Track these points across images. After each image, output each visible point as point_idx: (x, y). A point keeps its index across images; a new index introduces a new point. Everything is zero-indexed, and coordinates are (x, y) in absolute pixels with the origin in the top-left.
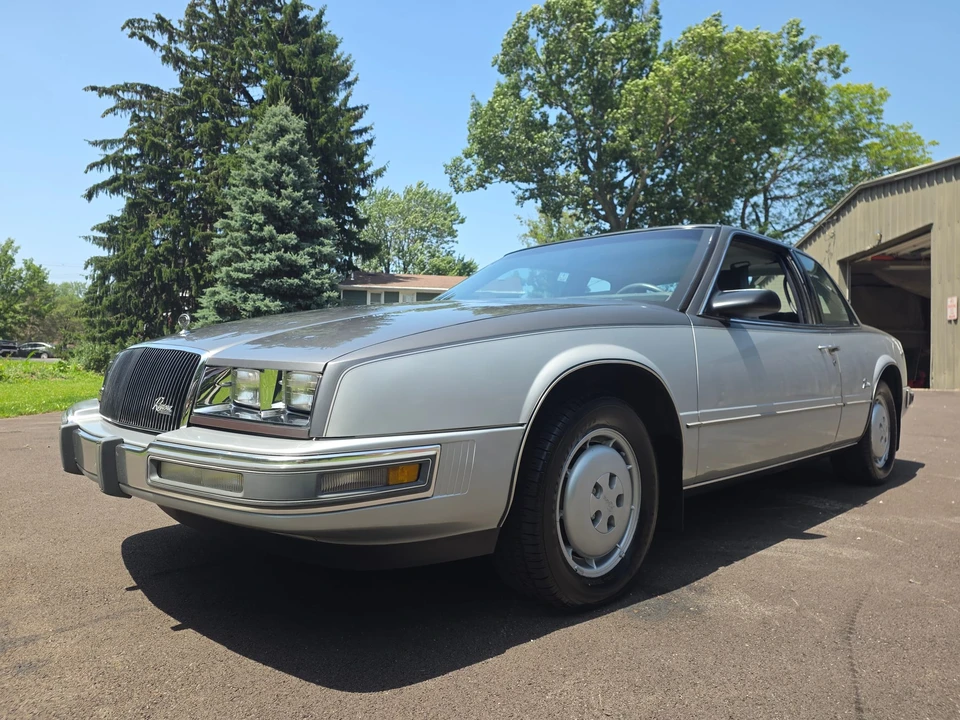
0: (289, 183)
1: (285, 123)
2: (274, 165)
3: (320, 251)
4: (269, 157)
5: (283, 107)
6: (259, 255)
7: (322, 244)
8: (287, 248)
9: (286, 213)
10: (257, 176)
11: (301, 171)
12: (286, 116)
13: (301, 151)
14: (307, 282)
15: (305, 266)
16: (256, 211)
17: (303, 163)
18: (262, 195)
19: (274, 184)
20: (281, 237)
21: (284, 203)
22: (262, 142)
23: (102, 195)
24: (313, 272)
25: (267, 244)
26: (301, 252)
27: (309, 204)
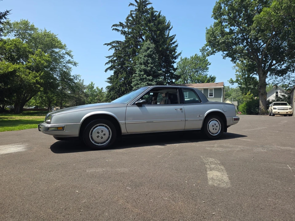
0: (150, 62)
1: (149, 46)
2: (146, 58)
3: (158, 80)
4: (145, 56)
5: (149, 42)
6: (143, 83)
7: (159, 78)
8: (149, 80)
9: (149, 71)
10: (142, 62)
11: (153, 59)
12: (149, 44)
13: (153, 53)
16: (142, 71)
17: (154, 56)
18: (143, 67)
19: (146, 64)
20: (148, 78)
21: (148, 68)
22: (143, 52)
23: (109, 71)
25: (145, 80)
26: (153, 81)
27: (155, 67)
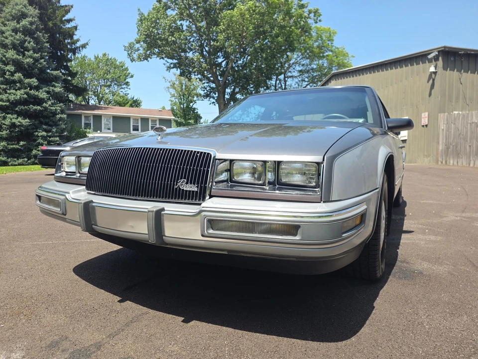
0: (30, 48)
1: (24, 10)
2: (19, 36)
3: (53, 90)
4: (15, 31)
6: (12, 91)
7: (55, 87)
8: (31, 87)
9: (29, 66)
10: (8, 41)
11: (37, 41)
12: (25, 6)
13: (37, 29)
14: (46, 108)
15: (44, 99)
16: (8, 64)
17: (38, 36)
18: (12, 54)
19: (20, 48)
20: (27, 81)
21: (28, 60)
22: (8, 20)
24: (50, 103)
25: (18, 84)
26: (41, 90)
27: (44, 61)
